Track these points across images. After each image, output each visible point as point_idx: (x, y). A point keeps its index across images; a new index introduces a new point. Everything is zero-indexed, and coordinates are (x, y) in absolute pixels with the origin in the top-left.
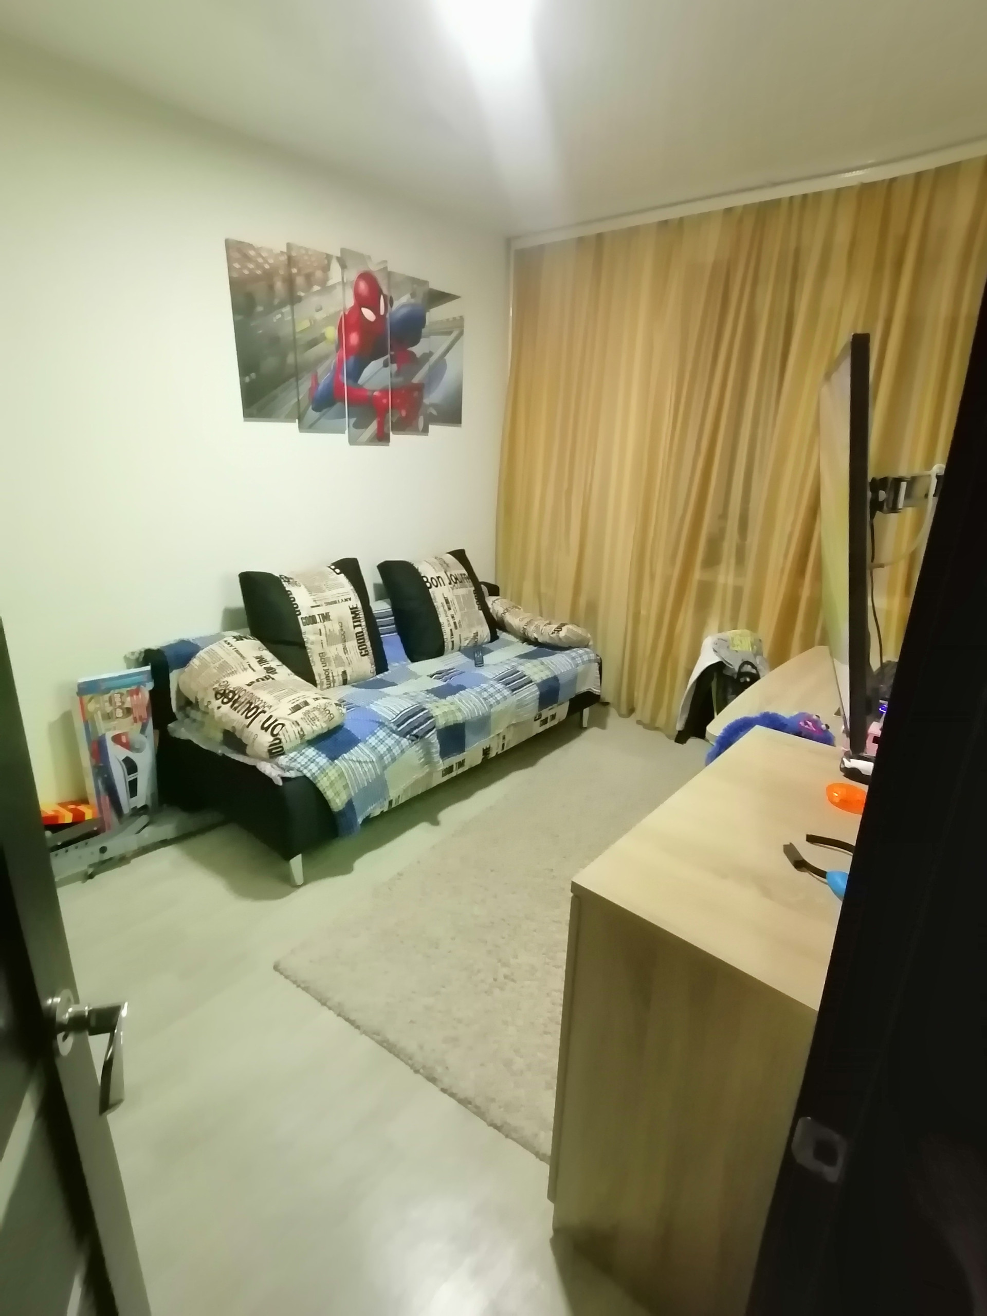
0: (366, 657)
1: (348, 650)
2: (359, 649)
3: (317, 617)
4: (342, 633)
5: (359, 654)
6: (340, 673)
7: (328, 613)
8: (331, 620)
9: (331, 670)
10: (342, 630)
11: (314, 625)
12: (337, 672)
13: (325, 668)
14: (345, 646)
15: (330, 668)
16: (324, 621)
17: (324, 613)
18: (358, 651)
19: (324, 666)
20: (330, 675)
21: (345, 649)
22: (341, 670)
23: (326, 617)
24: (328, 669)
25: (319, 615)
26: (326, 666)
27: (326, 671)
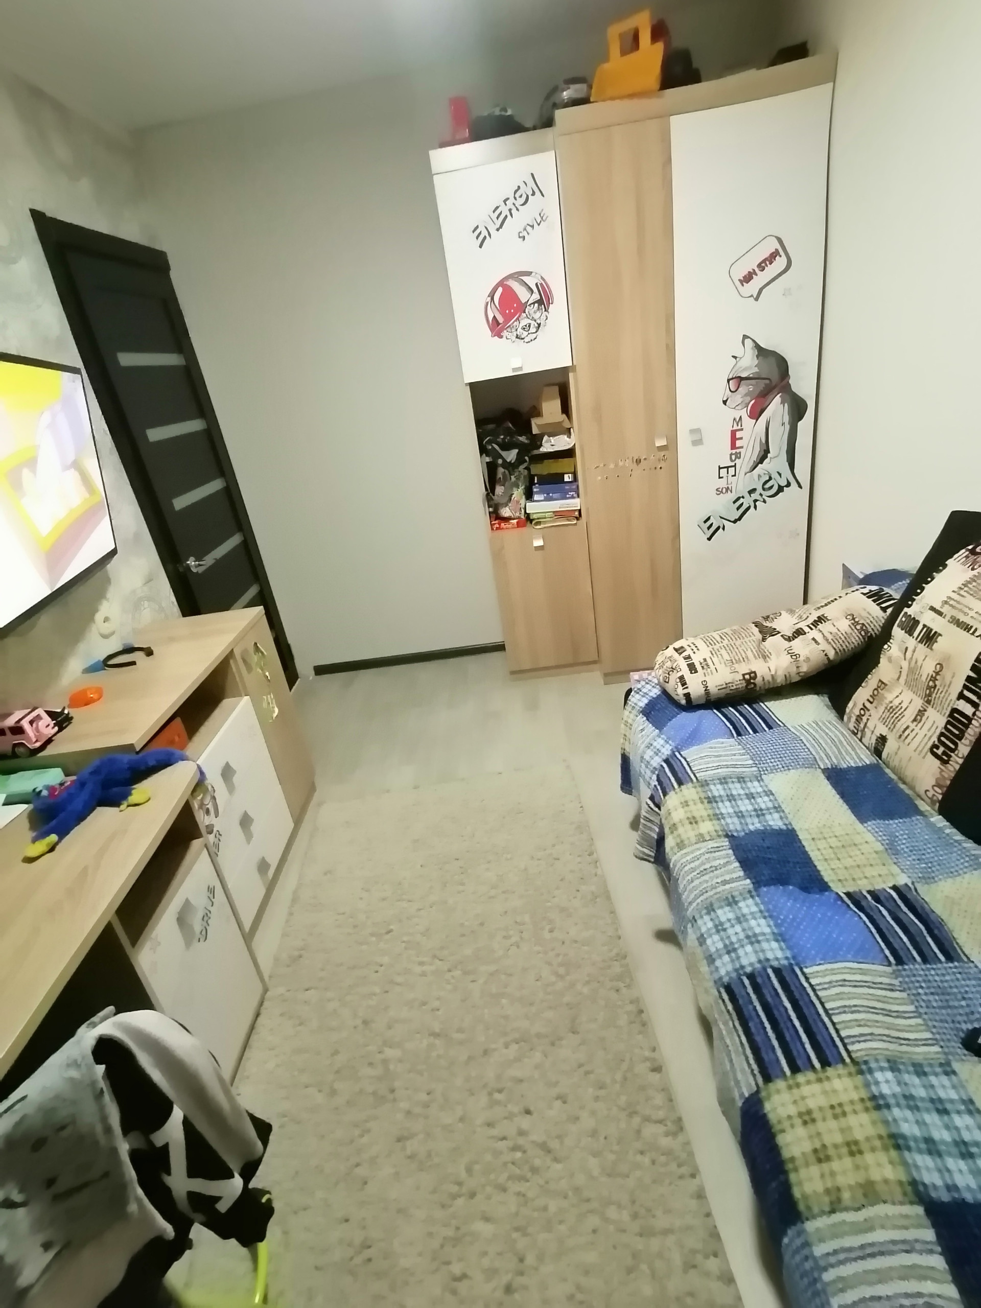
0: (937, 763)
1: (924, 718)
2: (939, 740)
3: (920, 627)
4: (931, 684)
5: (930, 744)
6: (877, 733)
7: (940, 635)
8: (931, 649)
9: (870, 716)
10: (934, 679)
11: (907, 635)
12: (876, 726)
13: (868, 705)
14: (925, 710)
15: (872, 712)
16: (921, 642)
17: (935, 629)
18: (935, 739)
19: (868, 700)
20: (865, 719)
21: (921, 713)
22: (882, 730)
23: (929, 638)
24: (869, 710)
25: (925, 626)
26: (871, 703)
27: (864, 708)
